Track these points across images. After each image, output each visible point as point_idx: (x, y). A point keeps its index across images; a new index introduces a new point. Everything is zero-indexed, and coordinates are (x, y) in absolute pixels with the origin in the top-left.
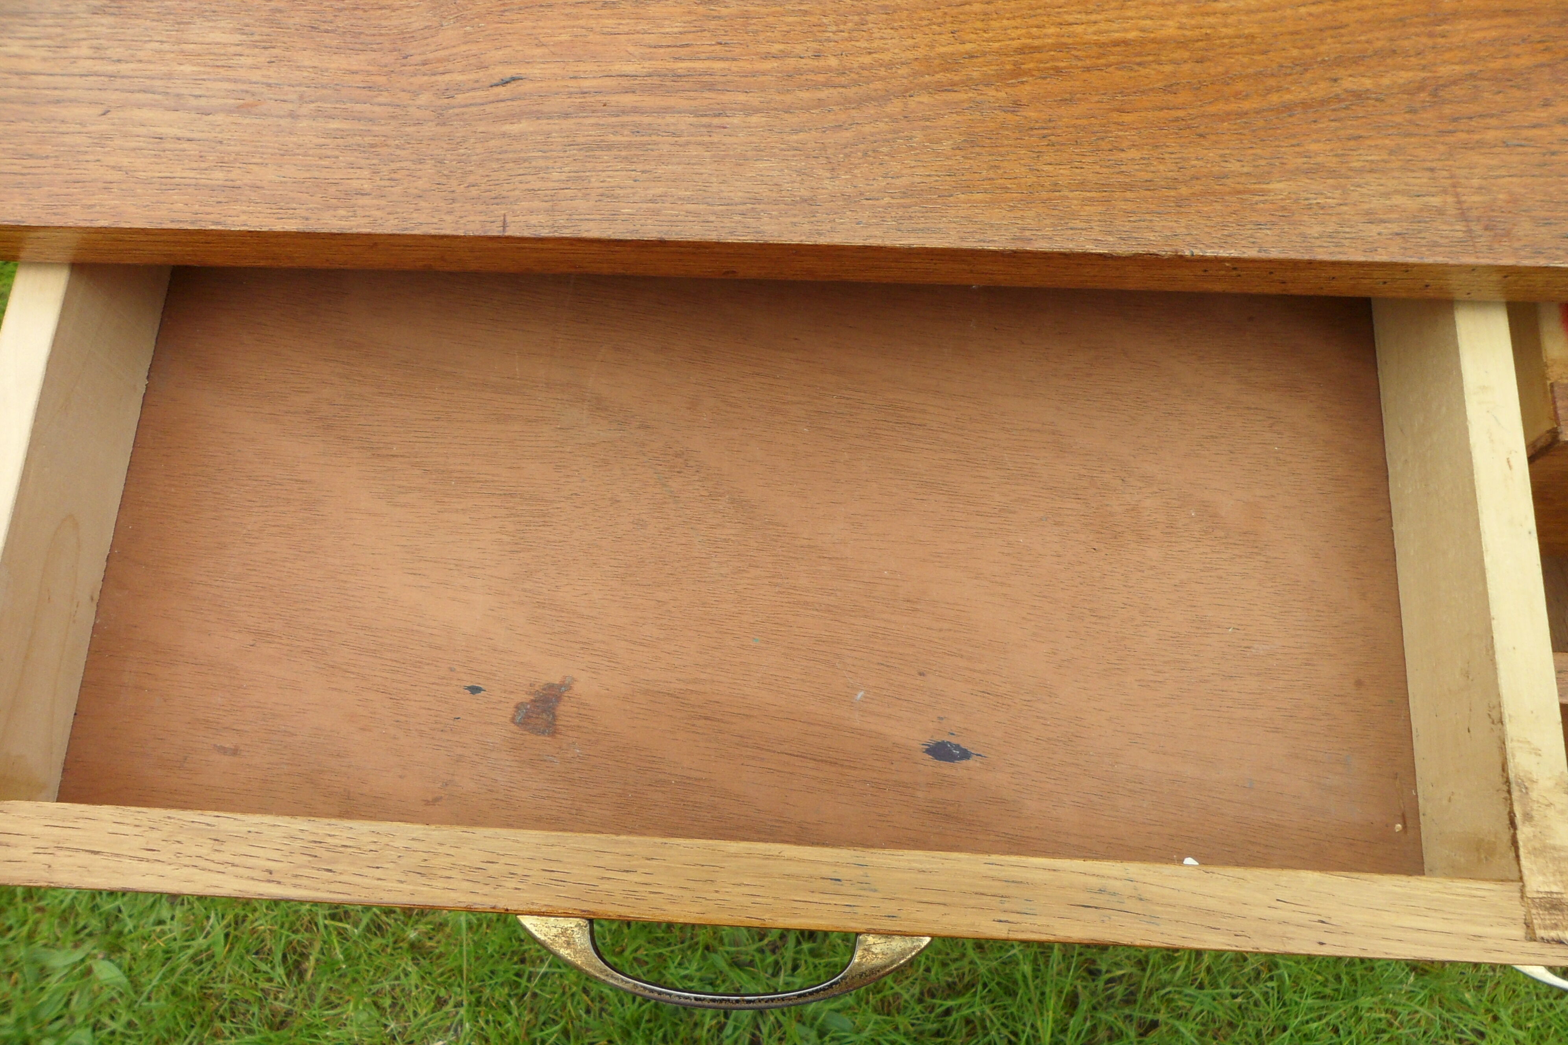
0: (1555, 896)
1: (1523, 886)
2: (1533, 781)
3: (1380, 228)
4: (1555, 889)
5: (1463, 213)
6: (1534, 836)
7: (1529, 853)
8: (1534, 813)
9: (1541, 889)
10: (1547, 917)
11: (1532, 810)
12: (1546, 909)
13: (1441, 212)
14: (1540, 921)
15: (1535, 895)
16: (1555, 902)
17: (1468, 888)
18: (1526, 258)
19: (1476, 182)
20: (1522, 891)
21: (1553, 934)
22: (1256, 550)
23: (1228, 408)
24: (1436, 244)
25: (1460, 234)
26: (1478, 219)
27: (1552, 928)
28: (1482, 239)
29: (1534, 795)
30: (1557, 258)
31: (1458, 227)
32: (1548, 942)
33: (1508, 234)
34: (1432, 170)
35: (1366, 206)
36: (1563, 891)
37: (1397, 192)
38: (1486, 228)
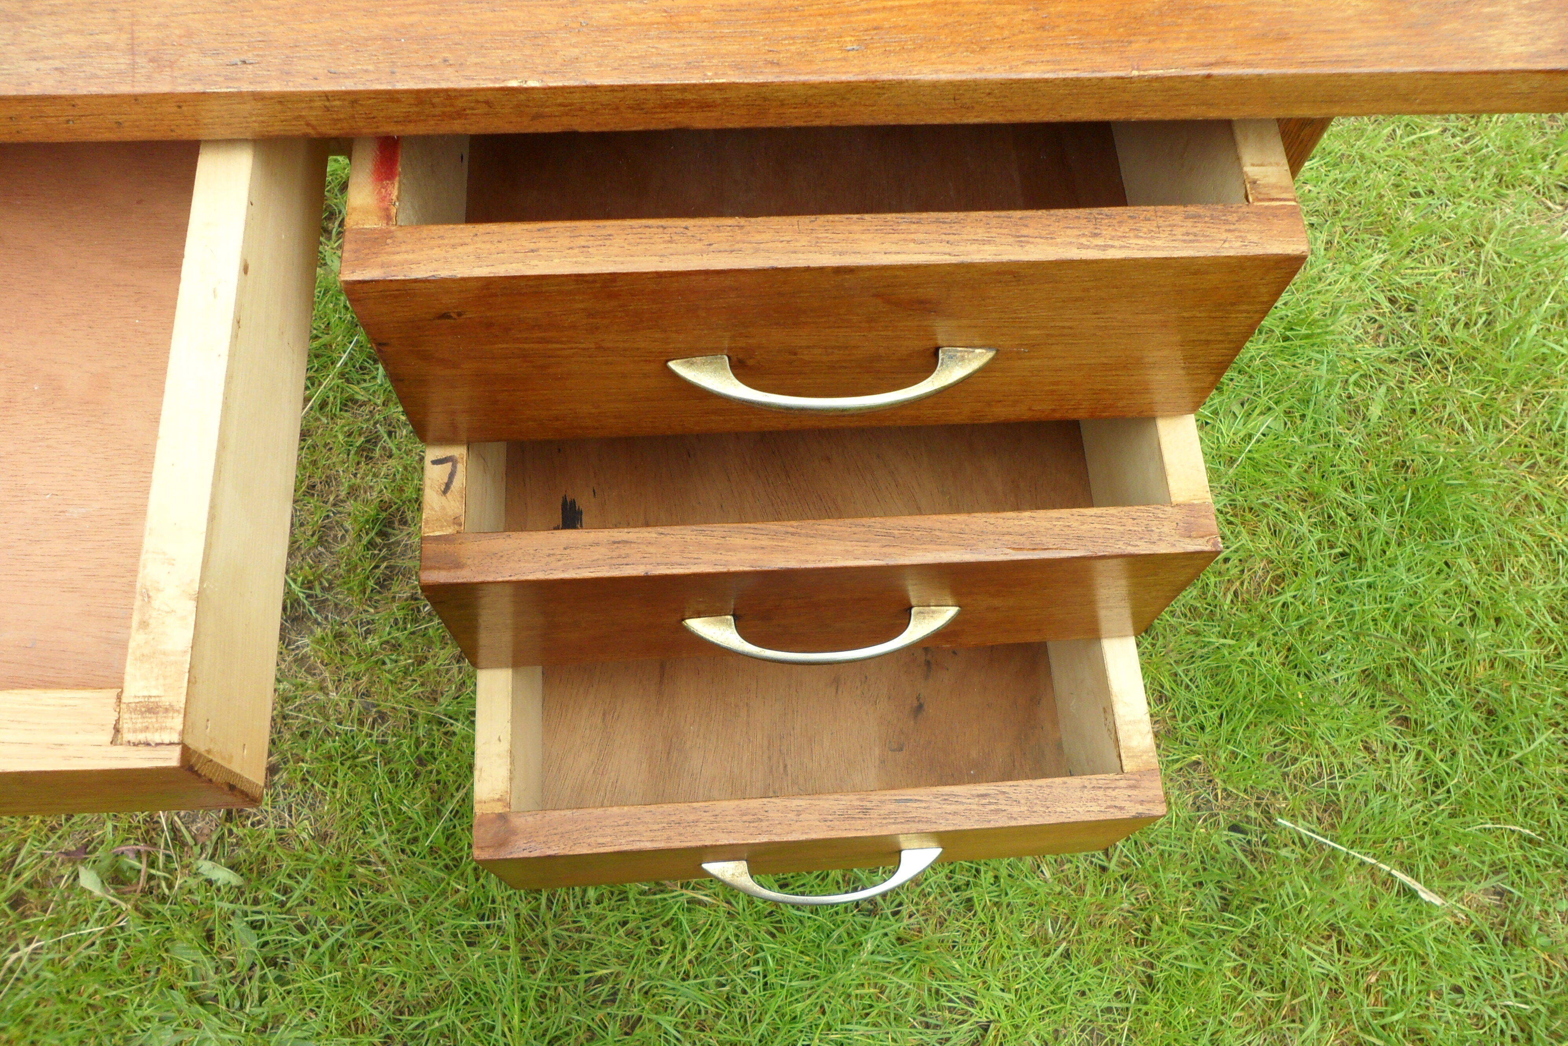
0: (153, 699)
1: (122, 692)
2: (158, 590)
3: (41, 65)
4: (154, 692)
5: (132, 48)
6: (146, 643)
7: (136, 659)
8: (151, 621)
9: (140, 694)
10: (140, 720)
11: (150, 617)
12: (142, 713)
13: (109, 48)
14: (130, 725)
15: (132, 700)
16: (151, 705)
17: (61, 698)
18: (182, 85)
19: (156, 20)
20: (119, 698)
21: (141, 737)
22: (93, 419)
23: (97, 286)
24: (95, 76)
25: (123, 67)
26: (146, 53)
27: (141, 731)
28: (143, 71)
29: (156, 604)
30: (215, 83)
31: (122, 61)
32: (134, 745)
33: (172, 64)
34: (114, 11)
35: (34, 46)
36: (162, 694)
37: (70, 31)
38: (151, 60)
